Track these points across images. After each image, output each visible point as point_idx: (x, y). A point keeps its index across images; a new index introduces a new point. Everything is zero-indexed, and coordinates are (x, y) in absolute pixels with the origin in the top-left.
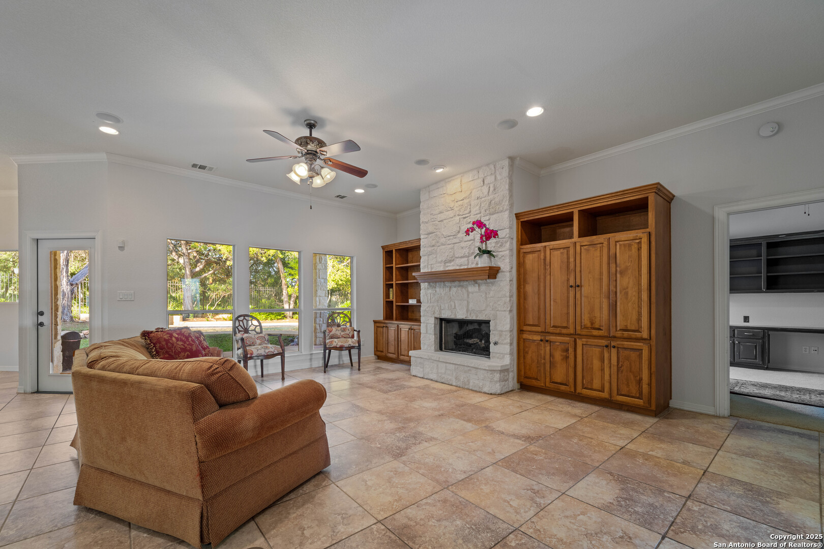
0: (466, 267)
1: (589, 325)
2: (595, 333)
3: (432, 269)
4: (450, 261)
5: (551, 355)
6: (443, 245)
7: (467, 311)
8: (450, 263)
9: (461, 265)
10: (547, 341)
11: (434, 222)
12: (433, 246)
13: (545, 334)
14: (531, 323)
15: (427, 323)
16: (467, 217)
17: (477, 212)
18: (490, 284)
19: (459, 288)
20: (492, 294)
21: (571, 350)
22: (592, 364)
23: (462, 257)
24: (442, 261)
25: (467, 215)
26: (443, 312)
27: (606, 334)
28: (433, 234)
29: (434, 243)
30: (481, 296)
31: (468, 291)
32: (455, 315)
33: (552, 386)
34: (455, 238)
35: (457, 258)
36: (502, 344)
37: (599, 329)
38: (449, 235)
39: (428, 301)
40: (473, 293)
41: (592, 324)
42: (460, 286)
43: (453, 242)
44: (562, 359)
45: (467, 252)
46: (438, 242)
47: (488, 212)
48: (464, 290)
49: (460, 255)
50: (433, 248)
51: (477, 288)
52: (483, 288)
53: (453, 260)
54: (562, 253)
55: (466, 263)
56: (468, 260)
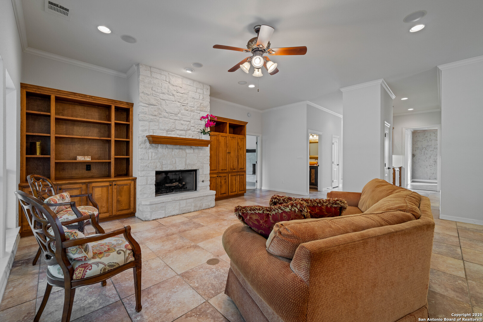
0: (184, 137)
1: (232, 168)
2: (234, 171)
3: (153, 133)
4: (172, 131)
5: (221, 183)
6: (165, 117)
7: (186, 164)
8: (172, 132)
9: (181, 135)
10: (220, 176)
11: (157, 98)
12: (155, 116)
13: (218, 174)
14: (213, 169)
15: (147, 176)
16: (186, 106)
17: (192, 106)
18: (200, 150)
19: (180, 150)
20: (201, 154)
21: (227, 179)
22: (233, 182)
23: (181, 130)
24: (164, 129)
25: (186, 105)
26: (164, 166)
27: (237, 171)
28: (155, 106)
29: (156, 113)
30: (195, 156)
31: (186, 152)
32: (176, 168)
33: (221, 195)
34: (176, 116)
35: (178, 130)
36: (206, 181)
37: (235, 169)
38: (172, 112)
39: (149, 158)
40: (189, 154)
41: (233, 167)
42: (180, 149)
43: (175, 118)
44: (224, 183)
45: (186, 128)
46: (160, 114)
47: (199, 108)
48: (183, 151)
49: (180, 129)
50: (155, 117)
51: (193, 151)
52: (196, 151)
53: (174, 131)
54: (225, 139)
55: (185, 134)
56: (186, 133)
